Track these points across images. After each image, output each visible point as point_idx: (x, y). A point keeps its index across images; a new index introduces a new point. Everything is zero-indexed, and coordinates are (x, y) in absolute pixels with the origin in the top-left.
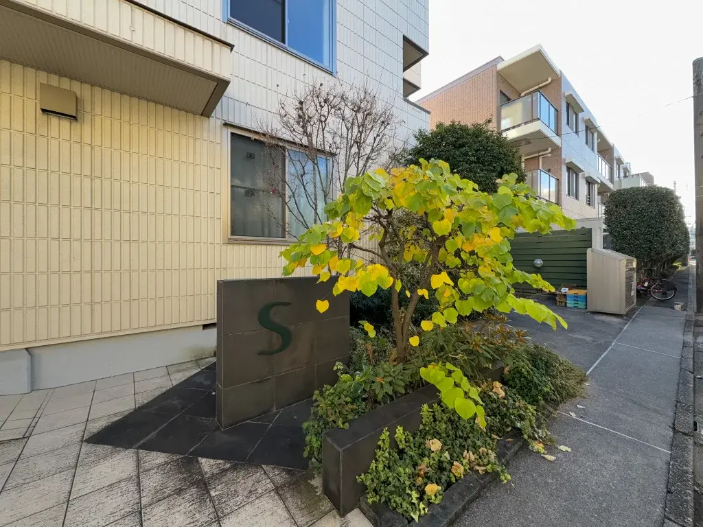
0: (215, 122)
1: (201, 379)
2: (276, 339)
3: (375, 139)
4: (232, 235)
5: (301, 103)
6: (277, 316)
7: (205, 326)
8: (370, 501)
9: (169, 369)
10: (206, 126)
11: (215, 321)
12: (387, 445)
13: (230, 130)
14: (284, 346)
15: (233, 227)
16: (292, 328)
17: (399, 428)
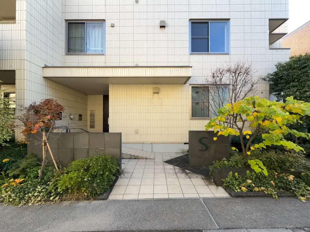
0: (187, 84)
1: (184, 157)
2: (204, 148)
3: (243, 81)
4: (192, 117)
5: (213, 74)
6: (204, 141)
7: (185, 143)
8: (224, 185)
9: (176, 153)
10: (185, 87)
11: (188, 142)
12: (231, 175)
13: (191, 86)
14: (206, 150)
15: (192, 115)
16: (208, 145)
17: (236, 173)
